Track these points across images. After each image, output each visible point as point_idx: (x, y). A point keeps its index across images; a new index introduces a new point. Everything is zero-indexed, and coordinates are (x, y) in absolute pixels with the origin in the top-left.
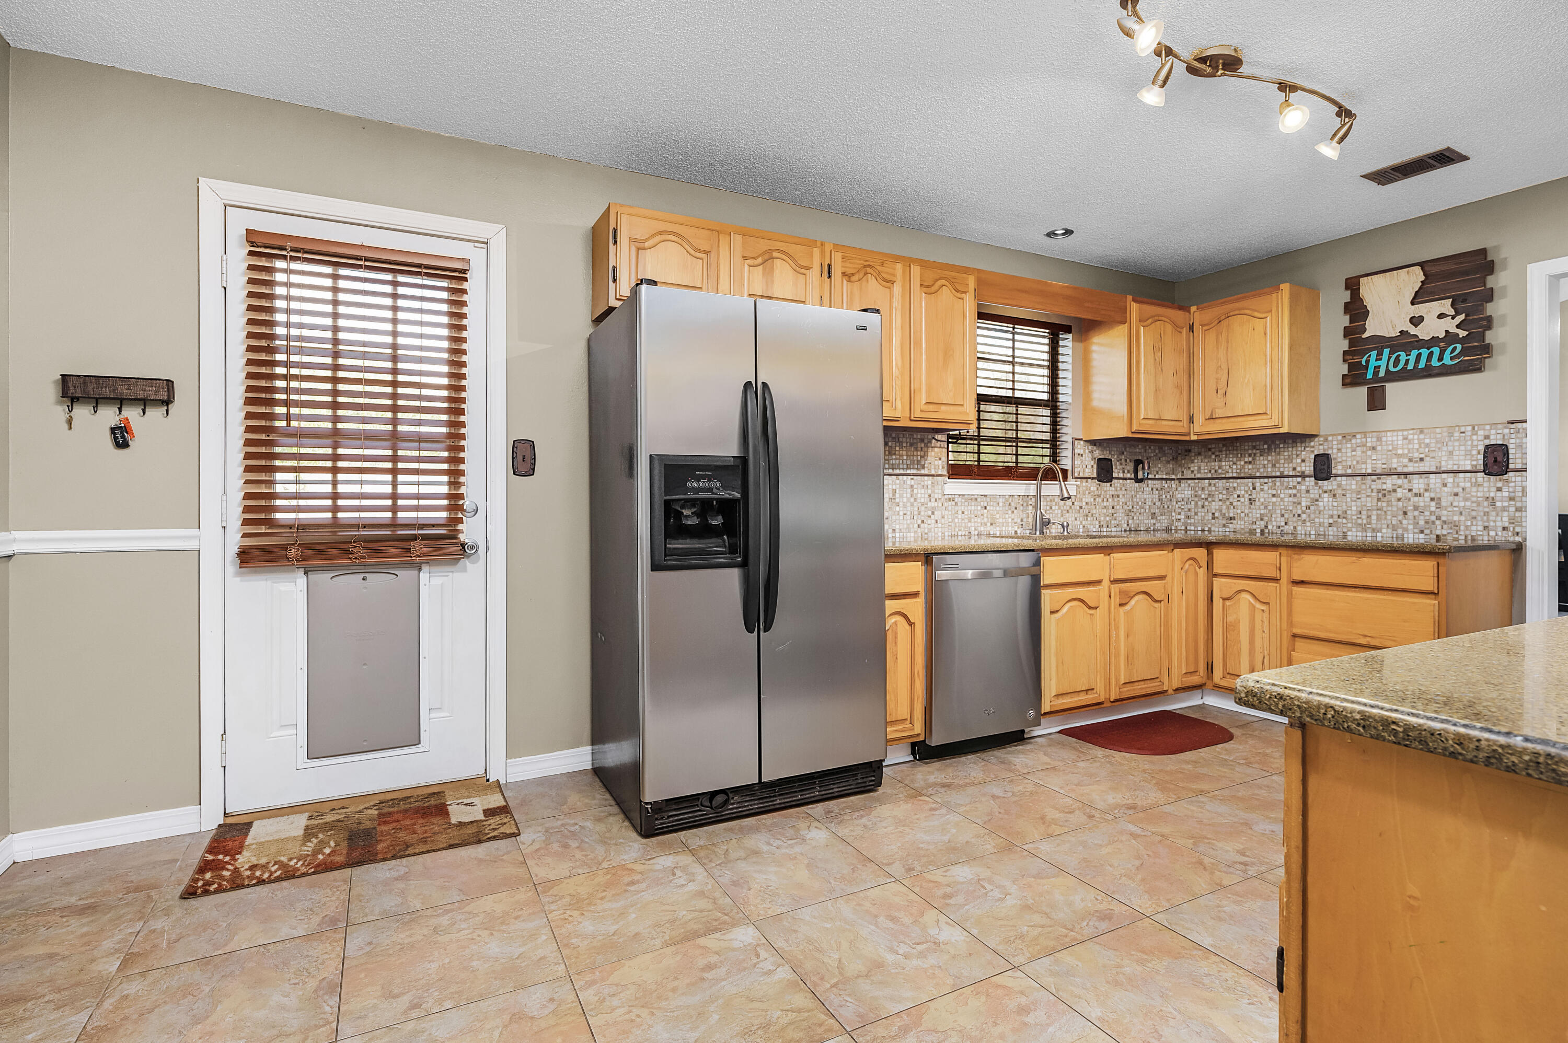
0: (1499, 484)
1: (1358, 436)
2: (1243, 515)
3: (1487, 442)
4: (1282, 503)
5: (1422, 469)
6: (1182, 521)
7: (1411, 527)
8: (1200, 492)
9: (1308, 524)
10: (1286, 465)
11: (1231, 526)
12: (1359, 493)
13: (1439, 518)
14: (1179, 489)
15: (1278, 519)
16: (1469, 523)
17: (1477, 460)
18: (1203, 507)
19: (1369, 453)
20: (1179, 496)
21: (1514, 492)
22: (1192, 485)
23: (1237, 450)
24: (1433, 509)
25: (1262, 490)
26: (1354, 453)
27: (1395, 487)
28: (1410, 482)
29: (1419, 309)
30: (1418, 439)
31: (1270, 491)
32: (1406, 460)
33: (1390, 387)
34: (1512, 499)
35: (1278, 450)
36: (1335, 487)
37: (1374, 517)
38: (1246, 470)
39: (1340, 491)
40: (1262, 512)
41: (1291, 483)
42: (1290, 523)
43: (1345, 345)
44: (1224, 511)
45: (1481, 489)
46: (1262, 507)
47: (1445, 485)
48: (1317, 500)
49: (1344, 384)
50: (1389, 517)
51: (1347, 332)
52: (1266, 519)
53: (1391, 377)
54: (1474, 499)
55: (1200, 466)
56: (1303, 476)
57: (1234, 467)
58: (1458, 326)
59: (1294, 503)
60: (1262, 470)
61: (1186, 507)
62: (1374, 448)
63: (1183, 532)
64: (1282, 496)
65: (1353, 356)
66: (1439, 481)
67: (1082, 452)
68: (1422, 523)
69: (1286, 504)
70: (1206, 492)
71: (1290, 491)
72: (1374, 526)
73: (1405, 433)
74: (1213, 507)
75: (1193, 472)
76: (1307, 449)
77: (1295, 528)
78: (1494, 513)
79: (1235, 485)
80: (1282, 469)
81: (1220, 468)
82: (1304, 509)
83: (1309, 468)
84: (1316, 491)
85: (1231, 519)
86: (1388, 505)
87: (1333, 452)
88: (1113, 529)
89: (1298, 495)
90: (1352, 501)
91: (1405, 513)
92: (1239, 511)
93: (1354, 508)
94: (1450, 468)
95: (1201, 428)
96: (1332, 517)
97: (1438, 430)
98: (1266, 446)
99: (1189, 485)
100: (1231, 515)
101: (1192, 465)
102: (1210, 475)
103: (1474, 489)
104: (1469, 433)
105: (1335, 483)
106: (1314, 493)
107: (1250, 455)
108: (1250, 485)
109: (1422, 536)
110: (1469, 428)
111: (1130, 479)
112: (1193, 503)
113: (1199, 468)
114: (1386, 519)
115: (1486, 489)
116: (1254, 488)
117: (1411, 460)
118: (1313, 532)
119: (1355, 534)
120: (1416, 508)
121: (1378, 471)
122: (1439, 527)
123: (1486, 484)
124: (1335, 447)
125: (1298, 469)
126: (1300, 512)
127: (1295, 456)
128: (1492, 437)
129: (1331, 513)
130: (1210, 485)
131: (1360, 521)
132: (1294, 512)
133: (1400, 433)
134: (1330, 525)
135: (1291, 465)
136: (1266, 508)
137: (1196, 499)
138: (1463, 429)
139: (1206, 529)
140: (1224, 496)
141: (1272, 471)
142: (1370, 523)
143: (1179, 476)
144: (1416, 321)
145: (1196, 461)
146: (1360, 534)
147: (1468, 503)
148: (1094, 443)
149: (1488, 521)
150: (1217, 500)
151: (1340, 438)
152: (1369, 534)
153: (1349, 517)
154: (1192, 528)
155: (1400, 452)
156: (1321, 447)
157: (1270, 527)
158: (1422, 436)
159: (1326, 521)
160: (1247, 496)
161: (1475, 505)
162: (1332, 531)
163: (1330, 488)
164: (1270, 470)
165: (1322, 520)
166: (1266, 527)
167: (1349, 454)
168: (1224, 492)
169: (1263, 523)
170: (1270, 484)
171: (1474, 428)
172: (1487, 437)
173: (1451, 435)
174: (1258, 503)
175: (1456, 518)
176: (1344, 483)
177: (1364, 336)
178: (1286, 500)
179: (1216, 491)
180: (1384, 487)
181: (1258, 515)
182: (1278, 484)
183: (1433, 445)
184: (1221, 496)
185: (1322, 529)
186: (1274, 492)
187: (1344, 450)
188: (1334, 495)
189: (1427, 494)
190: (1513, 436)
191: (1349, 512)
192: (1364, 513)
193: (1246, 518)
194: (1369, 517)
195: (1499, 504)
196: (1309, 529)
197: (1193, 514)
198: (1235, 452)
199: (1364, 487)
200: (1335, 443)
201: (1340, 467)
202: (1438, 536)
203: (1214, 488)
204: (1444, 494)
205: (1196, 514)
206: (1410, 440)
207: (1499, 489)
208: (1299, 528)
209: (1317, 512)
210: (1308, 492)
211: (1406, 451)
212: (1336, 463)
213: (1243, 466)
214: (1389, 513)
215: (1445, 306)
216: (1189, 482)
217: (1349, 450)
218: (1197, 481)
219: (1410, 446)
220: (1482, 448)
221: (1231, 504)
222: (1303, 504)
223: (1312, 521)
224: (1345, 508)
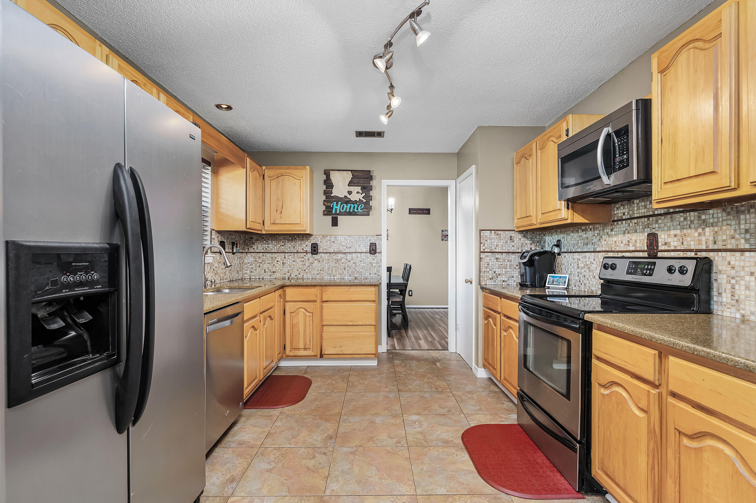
0: (374, 258)
1: (328, 236)
2: (279, 270)
3: (370, 242)
4: (297, 265)
5: (350, 251)
6: (248, 274)
7: (347, 274)
8: (258, 259)
9: (309, 274)
10: (299, 247)
11: (274, 276)
12: (328, 260)
13: (356, 270)
14: (247, 257)
15: (296, 272)
16: (365, 272)
17: (367, 248)
18: (259, 267)
19: (332, 244)
20: (247, 261)
21: (378, 260)
22: (254, 255)
23: (277, 239)
24: (354, 267)
25: (289, 258)
26: (327, 244)
27: (341, 258)
28: (346, 256)
29: (352, 189)
30: (349, 239)
31: (292, 259)
32: (345, 247)
33: (339, 217)
34: (377, 263)
35: (296, 240)
36: (319, 258)
37: (334, 270)
38: (281, 249)
39: (321, 260)
40: (288, 269)
41: (301, 256)
42: (301, 274)
43: (324, 198)
44: (270, 269)
45: (368, 259)
46: (289, 267)
47: (358, 258)
48: (312, 263)
49: (324, 215)
50: (339, 270)
51: (325, 193)
52: (290, 272)
53: (341, 214)
54: (366, 263)
55: (259, 247)
56: (306, 252)
57: (275, 247)
58: (363, 198)
59: (303, 264)
60: (288, 249)
61: (250, 267)
62: (334, 242)
63: (248, 280)
64: (297, 261)
65: (327, 203)
66: (356, 256)
67: (214, 238)
68: (350, 272)
69: (299, 265)
70: (261, 259)
71: (301, 259)
72: (334, 274)
73: (345, 236)
74: (265, 267)
75: (254, 249)
76: (308, 241)
77: (303, 276)
78: (372, 268)
79: (276, 256)
80: (297, 249)
81: (268, 247)
82: (307, 267)
83: (309, 249)
84: (312, 259)
85: (274, 272)
86: (339, 266)
87: (318, 243)
88: (225, 281)
89: (304, 261)
90: (326, 264)
91: (345, 269)
92: (278, 269)
93: (327, 267)
94: (359, 251)
95: (269, 228)
96: (318, 270)
97: (356, 236)
98: (290, 238)
99: (252, 256)
100: (274, 270)
101: (254, 245)
102: (263, 251)
103: (367, 259)
104: (365, 238)
105: (319, 256)
106: (311, 260)
107: (283, 242)
108: (283, 256)
109: (350, 277)
110: (365, 236)
111: (231, 252)
112: (254, 265)
113: (257, 247)
114: (338, 271)
115: (370, 259)
116: (285, 258)
117: (347, 248)
118: (310, 277)
119: (327, 278)
120: (348, 266)
121: (336, 251)
122: (356, 274)
123: (370, 257)
124: (319, 240)
125: (305, 249)
126: (305, 269)
127: (303, 244)
128: (372, 240)
129: (318, 269)
130: (263, 256)
131: (329, 272)
132: (303, 269)
133: (343, 236)
134: (318, 274)
135: (301, 248)
136: (290, 267)
137: (256, 263)
138: (363, 236)
139: (261, 277)
140: (270, 261)
141: (293, 250)
142: (332, 273)
143: (246, 251)
144: (350, 193)
145: (256, 243)
146: (329, 277)
147: (365, 265)
148: (219, 232)
149: (371, 271)
150: (267, 263)
151: (321, 237)
152: (332, 277)
153: (325, 270)
154: (254, 277)
155: (343, 244)
156: (314, 240)
157: (292, 276)
158: (350, 238)
159: (316, 272)
160: (281, 261)
161: (367, 265)
162: (318, 277)
163: (317, 258)
164: (292, 249)
165: (314, 272)
166: (290, 276)
167: (325, 244)
168: (270, 259)
169: (289, 274)
170: (292, 256)
171: (366, 237)
172: (370, 240)
173: (359, 238)
174: (287, 265)
175: (361, 270)
176: (323, 256)
177: (332, 195)
178: (299, 263)
179: (266, 259)
180: (338, 258)
181: (287, 270)
182: (296, 256)
183: (354, 242)
184: (268, 261)
185: (314, 276)
186: (294, 260)
187: (323, 242)
188: (319, 261)
189: (352, 261)
190: (378, 240)
191: (325, 268)
192: (330, 268)
193: (281, 272)
194: (332, 270)
195: (374, 265)
196: (309, 276)
197: (254, 270)
198: (276, 240)
199: (330, 258)
200: (319, 239)
201: (321, 249)
202: (355, 277)
203: (265, 257)
204: (357, 261)
205: (256, 270)
206: (346, 240)
207: (374, 260)
208: (305, 276)
209: (312, 269)
210: (309, 259)
211: (345, 244)
212: (320, 247)
213: (280, 247)
214: (339, 268)
215: (359, 189)
216: (252, 254)
217: (325, 242)
218: (256, 254)
219: (347, 242)
220: (369, 244)
221: (274, 265)
222: (307, 265)
223: (310, 272)
224: (323, 266)
